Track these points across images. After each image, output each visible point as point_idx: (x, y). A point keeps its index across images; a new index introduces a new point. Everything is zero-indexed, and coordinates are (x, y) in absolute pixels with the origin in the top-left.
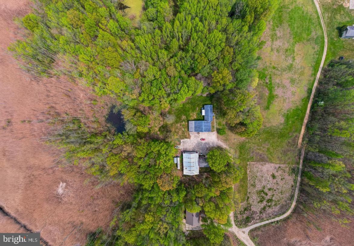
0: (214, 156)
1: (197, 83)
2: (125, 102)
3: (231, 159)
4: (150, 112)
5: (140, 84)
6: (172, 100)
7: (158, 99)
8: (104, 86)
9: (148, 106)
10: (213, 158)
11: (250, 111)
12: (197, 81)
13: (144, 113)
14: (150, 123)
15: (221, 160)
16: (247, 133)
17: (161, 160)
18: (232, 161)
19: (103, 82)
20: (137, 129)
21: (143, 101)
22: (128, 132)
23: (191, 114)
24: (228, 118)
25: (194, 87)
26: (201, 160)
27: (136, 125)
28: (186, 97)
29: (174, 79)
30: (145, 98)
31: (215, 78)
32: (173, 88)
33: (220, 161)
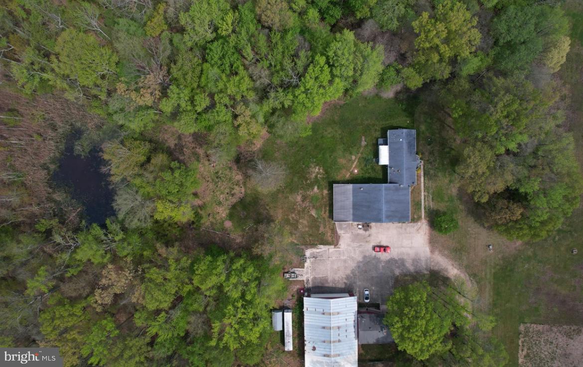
0: (408, 303)
1: (361, 52)
2: (115, 117)
3: (465, 314)
4: (201, 152)
5: (164, 56)
6: (274, 111)
7: (226, 106)
8: (44, 62)
9: (192, 131)
10: (406, 310)
11: (540, 153)
12: (362, 46)
13: (177, 154)
14: (200, 189)
15: (431, 318)
16: (530, 227)
17: (226, 321)
18: (468, 321)
19: (38, 49)
20: (155, 210)
21: (176, 114)
22: (123, 220)
23: (342, 161)
24: (467, 176)
25: (352, 67)
26: (366, 320)
27: (150, 199)
28: (323, 101)
29: (282, 38)
30: (183, 105)
31: (423, 35)
32: (278, 67)
33: (427, 322)
